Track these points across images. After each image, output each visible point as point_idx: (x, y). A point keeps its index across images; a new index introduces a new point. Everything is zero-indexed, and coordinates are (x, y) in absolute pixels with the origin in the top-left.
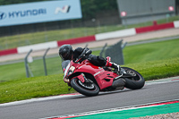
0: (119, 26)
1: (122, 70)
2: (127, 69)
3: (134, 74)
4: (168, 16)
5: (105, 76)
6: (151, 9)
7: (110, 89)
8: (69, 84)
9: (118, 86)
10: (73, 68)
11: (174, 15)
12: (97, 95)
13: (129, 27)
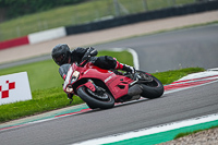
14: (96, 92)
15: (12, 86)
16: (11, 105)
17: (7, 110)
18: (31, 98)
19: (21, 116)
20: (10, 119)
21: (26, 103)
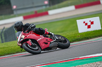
0: (12, 15)
1: (55, 36)
2: (58, 36)
3: (63, 39)
4: (44, 7)
5: (45, 41)
6: (33, 3)
7: (48, 49)
8: (21, 47)
9: (54, 47)
10: (23, 37)
11: (48, 7)
12: (40, 53)
13: (19, 15)
14: (32, 46)
15: (92, 23)
16: (92, 32)
17: (90, 34)
18: (101, 29)
19: (96, 37)
20: (91, 38)
21: (99, 31)
